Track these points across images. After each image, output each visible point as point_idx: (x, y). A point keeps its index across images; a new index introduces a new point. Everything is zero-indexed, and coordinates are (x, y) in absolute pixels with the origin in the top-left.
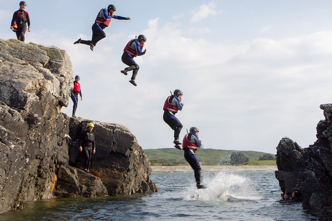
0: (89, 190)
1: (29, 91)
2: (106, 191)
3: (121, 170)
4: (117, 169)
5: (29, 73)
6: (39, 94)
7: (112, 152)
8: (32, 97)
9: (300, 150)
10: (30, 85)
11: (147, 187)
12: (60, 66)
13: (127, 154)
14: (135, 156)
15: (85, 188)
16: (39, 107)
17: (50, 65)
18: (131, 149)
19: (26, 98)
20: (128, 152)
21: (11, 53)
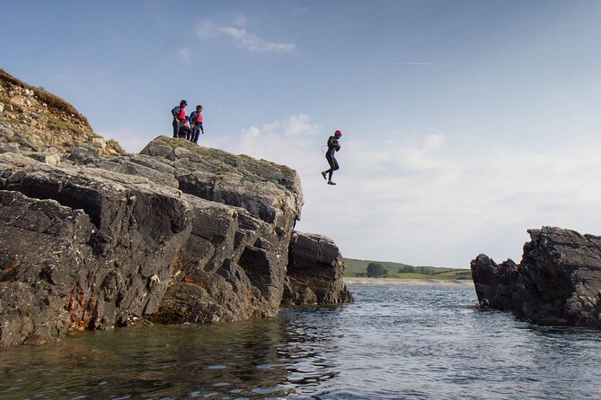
0: (302, 297)
1: (274, 206)
2: (315, 299)
3: (328, 280)
4: (324, 278)
5: (271, 189)
6: (282, 209)
7: (319, 262)
8: (279, 213)
9: (496, 266)
10: (275, 202)
11: (346, 297)
12: (293, 183)
13: (333, 264)
14: (339, 267)
15: (298, 295)
16: (283, 220)
17: (283, 182)
18: (336, 260)
19: (274, 213)
20: (334, 262)
21: (248, 169)
